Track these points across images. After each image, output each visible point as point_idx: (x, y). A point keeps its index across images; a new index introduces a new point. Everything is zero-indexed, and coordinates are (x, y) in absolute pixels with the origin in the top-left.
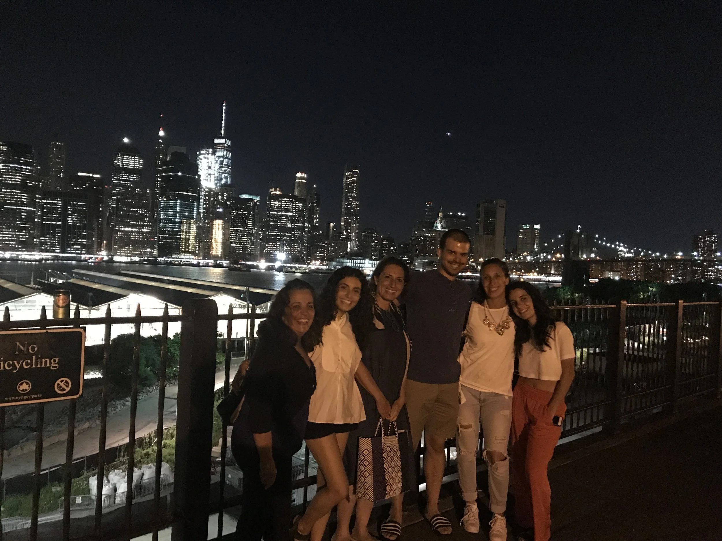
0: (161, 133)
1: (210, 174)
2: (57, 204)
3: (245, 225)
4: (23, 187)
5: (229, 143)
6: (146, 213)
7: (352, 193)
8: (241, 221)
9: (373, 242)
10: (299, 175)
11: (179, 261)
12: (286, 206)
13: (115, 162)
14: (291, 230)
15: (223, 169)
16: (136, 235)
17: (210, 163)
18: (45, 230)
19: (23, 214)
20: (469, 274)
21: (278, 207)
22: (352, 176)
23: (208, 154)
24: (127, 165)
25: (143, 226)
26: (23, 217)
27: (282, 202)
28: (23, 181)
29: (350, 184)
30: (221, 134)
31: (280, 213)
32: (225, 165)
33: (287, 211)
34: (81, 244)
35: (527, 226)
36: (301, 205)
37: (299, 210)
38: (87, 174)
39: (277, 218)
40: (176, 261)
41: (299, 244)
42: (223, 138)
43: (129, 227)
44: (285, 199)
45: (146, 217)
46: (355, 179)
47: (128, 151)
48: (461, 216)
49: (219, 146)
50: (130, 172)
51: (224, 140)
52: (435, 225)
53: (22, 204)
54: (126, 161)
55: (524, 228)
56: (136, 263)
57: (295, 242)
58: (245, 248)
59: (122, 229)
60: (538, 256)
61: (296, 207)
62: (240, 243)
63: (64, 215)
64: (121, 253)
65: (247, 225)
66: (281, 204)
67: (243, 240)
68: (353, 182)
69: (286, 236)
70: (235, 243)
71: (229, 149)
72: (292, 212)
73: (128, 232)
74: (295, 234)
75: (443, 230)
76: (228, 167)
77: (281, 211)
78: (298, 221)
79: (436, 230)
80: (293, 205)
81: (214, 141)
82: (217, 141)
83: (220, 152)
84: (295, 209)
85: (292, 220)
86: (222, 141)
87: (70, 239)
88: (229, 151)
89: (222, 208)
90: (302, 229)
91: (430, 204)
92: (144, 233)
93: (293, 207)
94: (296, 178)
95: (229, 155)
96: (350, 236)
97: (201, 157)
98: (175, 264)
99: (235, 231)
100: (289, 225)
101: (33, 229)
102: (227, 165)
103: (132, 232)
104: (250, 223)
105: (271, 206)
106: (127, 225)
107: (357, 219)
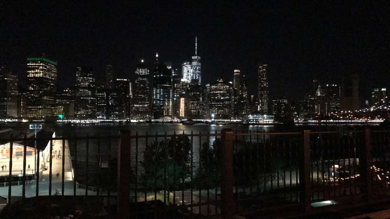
0: (157, 56)
1: (189, 75)
2: (103, 95)
3: (198, 100)
4: (89, 88)
5: (199, 58)
6: (146, 97)
7: (264, 78)
8: (196, 98)
9: (273, 104)
10: (235, 71)
11: (162, 121)
12: (219, 88)
13: (136, 72)
14: (223, 101)
15: (197, 72)
16: (142, 109)
17: (188, 69)
18: (100, 108)
19: (89, 101)
20: (331, 121)
21: (215, 89)
22: (263, 68)
23: (187, 65)
24: (142, 73)
25: (145, 104)
26: (90, 103)
27: (217, 86)
28: (89, 85)
29: (262, 73)
30: (195, 54)
31: (216, 92)
32: (198, 69)
33: (220, 90)
34: (116, 115)
35: (377, 90)
36: (228, 86)
37: (227, 89)
38: (121, 80)
39: (216, 95)
40: (161, 121)
41: (228, 108)
42: (196, 56)
43: (138, 104)
44: (219, 84)
45: (146, 99)
46: (265, 70)
47: (143, 66)
48: (334, 86)
49: (195, 60)
50: (143, 76)
51: (197, 57)
52: (317, 92)
53: (88, 96)
54: (141, 71)
55: (375, 91)
56: (141, 122)
57: (226, 107)
58: (199, 112)
59: (135, 106)
60: (379, 108)
61: (225, 88)
62: (196, 110)
63: (107, 101)
64: (135, 118)
65: (199, 100)
66: (217, 87)
67: (198, 108)
68: (264, 72)
69: (221, 104)
70: (194, 110)
71: (199, 61)
72: (223, 91)
73: (138, 107)
74: (225, 103)
75: (321, 95)
76: (199, 70)
77: (217, 91)
78: (227, 96)
79: (317, 96)
80: (223, 87)
81: (192, 58)
82: (193, 58)
83: (194, 63)
84: (225, 89)
85: (223, 95)
86: (196, 57)
87: (111, 112)
88: (200, 62)
89: (185, 91)
90: (229, 100)
91: (316, 81)
92: (145, 107)
93: (223, 88)
94: (234, 73)
95: (200, 64)
96: (263, 102)
97: (184, 67)
98: (160, 123)
99: (193, 103)
100: (222, 98)
101: (94, 108)
102: (199, 69)
103: (140, 107)
104: (201, 99)
105: (212, 88)
106: (137, 104)
107: (267, 92)
